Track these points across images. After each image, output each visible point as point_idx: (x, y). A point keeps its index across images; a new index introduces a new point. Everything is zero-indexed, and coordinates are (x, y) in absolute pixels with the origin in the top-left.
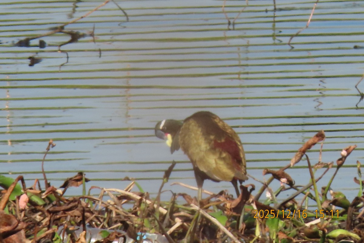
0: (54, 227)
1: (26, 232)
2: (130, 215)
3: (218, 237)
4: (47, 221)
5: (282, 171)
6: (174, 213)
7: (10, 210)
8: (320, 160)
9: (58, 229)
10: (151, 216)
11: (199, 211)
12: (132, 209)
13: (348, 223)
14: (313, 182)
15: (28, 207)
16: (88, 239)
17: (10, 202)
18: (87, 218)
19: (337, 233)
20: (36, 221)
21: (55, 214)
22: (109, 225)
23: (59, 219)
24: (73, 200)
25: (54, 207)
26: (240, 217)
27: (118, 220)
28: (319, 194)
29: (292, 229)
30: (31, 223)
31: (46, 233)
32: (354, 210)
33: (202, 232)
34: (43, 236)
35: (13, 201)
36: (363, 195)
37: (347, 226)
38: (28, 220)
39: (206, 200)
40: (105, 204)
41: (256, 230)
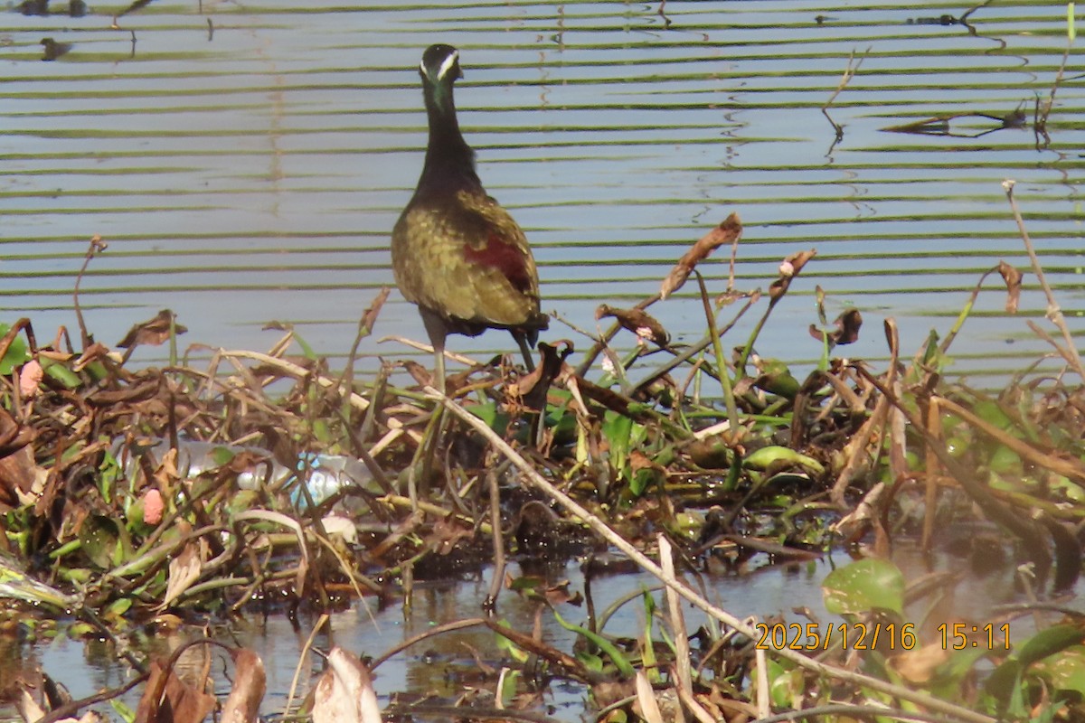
0: (103, 439)
1: (36, 451)
2: (282, 412)
3: (487, 463)
4: (86, 425)
5: (640, 311)
6: (387, 406)
8: (730, 287)
9: (111, 443)
10: (333, 414)
11: (443, 403)
12: (287, 399)
13: (794, 432)
14: (712, 334)
15: (41, 392)
16: (182, 469)
18: (181, 418)
19: (769, 456)
20: (61, 425)
21: (104, 409)
22: (233, 435)
23: (115, 419)
24: (148, 376)
25: (103, 392)
26: (538, 416)
27: (254, 425)
28: (727, 365)
29: (662, 446)
30: (48, 428)
31: (83, 452)
32: (808, 403)
33: (451, 451)
34: (76, 459)
35: (6, 376)
36: (830, 367)
37: (792, 440)
38: (41, 422)
39: (459, 377)
40: (221, 385)
41: (576, 446)
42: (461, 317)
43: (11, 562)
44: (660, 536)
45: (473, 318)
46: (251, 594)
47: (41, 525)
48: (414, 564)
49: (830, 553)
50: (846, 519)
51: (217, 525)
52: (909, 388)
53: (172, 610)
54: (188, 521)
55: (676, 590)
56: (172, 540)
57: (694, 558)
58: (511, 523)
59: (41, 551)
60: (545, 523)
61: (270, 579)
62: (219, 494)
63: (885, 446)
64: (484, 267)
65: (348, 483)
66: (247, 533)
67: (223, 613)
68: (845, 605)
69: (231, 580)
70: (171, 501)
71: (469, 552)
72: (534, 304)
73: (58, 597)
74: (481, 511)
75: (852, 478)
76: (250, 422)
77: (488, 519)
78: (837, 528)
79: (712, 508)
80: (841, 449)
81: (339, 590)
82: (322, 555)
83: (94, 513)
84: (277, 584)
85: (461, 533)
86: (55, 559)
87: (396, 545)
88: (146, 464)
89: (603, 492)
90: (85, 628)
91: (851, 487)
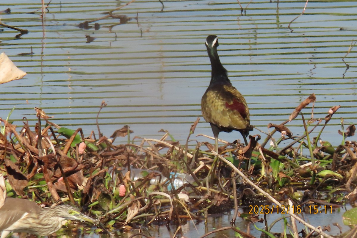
0: (106, 168)
1: (83, 172)
2: (165, 159)
3: (232, 176)
4: (100, 164)
5: (283, 125)
6: (199, 157)
7: (71, 154)
8: (312, 117)
9: (108, 169)
10: (181, 159)
11: (217, 156)
12: (166, 154)
13: (333, 165)
14: (306, 133)
15: (86, 153)
16: (132, 178)
17: (71, 148)
18: (131, 161)
19: (325, 173)
20: (92, 163)
21: (106, 158)
22: (149, 166)
23: (109, 162)
24: (120, 147)
25: (106, 152)
26: (249, 160)
27: (156, 163)
28: (311, 143)
29: (289, 170)
30: (88, 164)
31: (99, 172)
32: (338, 156)
33: (220, 172)
34: (97, 175)
35: (74, 147)
36: (345, 144)
37: (332, 168)
38: (86, 162)
39: (223, 148)
40: (145, 150)
41: (261, 170)
42: (225, 126)
43: (75, 208)
44: (289, 200)
45: (228, 127)
46: (154, 219)
47: (86, 196)
48: (208, 209)
49: (345, 205)
50: (350, 194)
51: (143, 196)
53: (128, 224)
54: (133, 195)
55: (294, 217)
56: (128, 201)
57: (300, 207)
58: (240, 195)
59: (86, 205)
60: (251, 195)
61: (160, 214)
62: (144, 186)
64: (232, 110)
65: (186, 183)
66: (153, 199)
67: (145, 225)
68: (350, 223)
69: (148, 214)
70: (128, 188)
71: (226, 205)
72: (248, 123)
73: (91, 220)
74: (230, 192)
75: (352, 181)
76: (154, 162)
77: (232, 194)
78: (347, 197)
79: (306, 190)
80: (349, 171)
81: (183, 218)
82: (178, 205)
83: (103, 192)
84: (163, 215)
85: (223, 199)
86: (90, 207)
87: (202, 203)
88: (120, 176)
89: (270, 185)
90: (100, 230)
91: (352, 184)
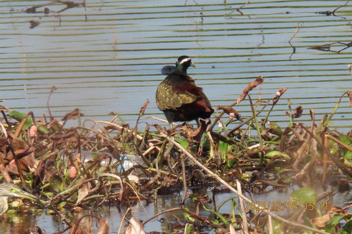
0: (57, 150)
1: (35, 154)
2: (115, 141)
3: (181, 157)
4: (51, 146)
5: (231, 108)
6: (149, 139)
7: (23, 137)
9: (59, 151)
10: (131, 142)
11: (166, 138)
12: (116, 137)
13: (281, 147)
14: (254, 115)
15: (37, 135)
16: (82, 160)
17: (23, 131)
18: (82, 143)
19: (273, 154)
20: (43, 146)
21: (57, 141)
22: (99, 149)
23: (61, 144)
24: (71, 130)
25: (57, 135)
29: (238, 152)
30: (39, 147)
31: (50, 155)
32: (285, 137)
34: (48, 157)
35: (25, 130)
36: (293, 126)
37: (280, 149)
38: (36, 145)
39: (172, 130)
40: (96, 133)
41: (210, 152)
44: (237, 180)
46: (105, 200)
47: (37, 178)
48: (158, 190)
49: (292, 185)
50: (297, 174)
51: (94, 178)
52: (318, 132)
53: (79, 205)
54: (84, 177)
55: (242, 198)
56: (79, 183)
57: (248, 187)
58: (189, 177)
59: (37, 187)
60: (200, 177)
61: (111, 195)
62: (94, 168)
63: (311, 150)
65: (136, 164)
66: (104, 180)
67: (96, 206)
68: (298, 203)
69: (98, 195)
70: (79, 170)
71: (175, 186)
74: (179, 173)
75: (300, 161)
76: (105, 144)
77: (181, 175)
78: (294, 177)
79: (255, 171)
80: (296, 152)
81: (133, 199)
82: (128, 187)
83: (54, 174)
84: (113, 197)
85: (173, 180)
86: (42, 189)
87: (152, 184)
88: (71, 158)
89: (219, 166)
90: (51, 211)
91: (300, 164)
